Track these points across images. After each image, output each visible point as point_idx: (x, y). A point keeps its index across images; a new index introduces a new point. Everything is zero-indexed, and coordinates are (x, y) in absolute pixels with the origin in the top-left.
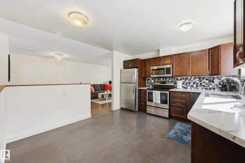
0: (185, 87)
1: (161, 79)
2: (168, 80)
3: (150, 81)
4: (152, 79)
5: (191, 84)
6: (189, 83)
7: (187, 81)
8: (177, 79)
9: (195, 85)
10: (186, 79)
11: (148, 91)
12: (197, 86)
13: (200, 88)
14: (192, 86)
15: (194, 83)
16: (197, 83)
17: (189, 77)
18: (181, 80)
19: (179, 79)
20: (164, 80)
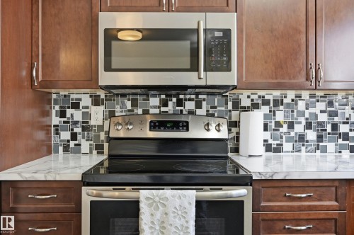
0: (274, 143)
1: (154, 101)
2: (190, 105)
3: (77, 115)
4: (97, 101)
5: (299, 128)
6: (291, 126)
7: (280, 116)
8: (236, 105)
9: (311, 135)
10: (277, 103)
11: (88, 195)
12: (320, 138)
13: (331, 147)
14: (302, 138)
15: (308, 126)
16: (320, 124)
17: (291, 94)
18: (255, 106)
19: (246, 102)
20: (170, 108)
